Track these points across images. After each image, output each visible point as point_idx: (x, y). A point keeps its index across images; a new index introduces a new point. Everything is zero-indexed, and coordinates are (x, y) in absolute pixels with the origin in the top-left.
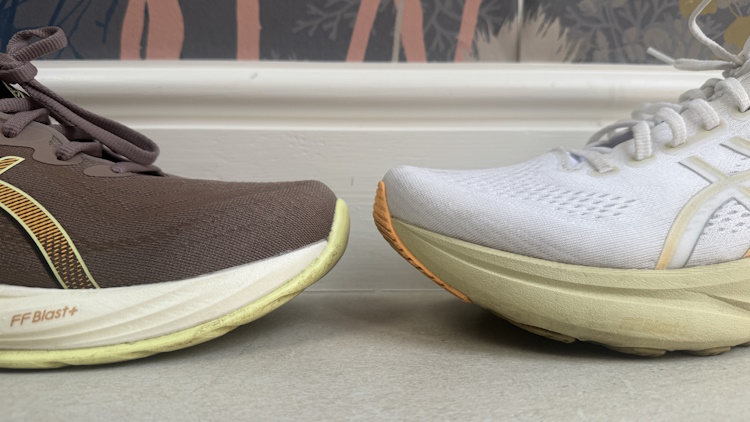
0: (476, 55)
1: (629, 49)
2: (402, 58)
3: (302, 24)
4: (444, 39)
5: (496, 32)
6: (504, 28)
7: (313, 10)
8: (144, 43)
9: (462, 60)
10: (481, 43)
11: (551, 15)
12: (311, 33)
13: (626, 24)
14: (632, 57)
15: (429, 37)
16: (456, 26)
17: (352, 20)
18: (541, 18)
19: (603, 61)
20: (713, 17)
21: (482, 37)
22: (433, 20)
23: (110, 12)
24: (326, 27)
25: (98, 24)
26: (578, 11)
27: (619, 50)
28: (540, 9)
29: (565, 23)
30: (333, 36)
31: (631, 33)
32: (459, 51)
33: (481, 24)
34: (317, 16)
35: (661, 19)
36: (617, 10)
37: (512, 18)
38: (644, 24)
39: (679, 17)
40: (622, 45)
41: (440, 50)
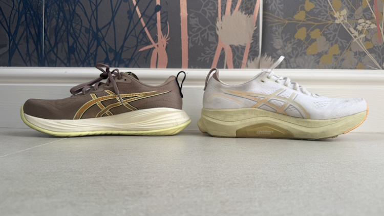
0: (247, 67)
1: (291, 64)
2: (227, 68)
3: (199, 58)
4: (238, 62)
5: (253, 60)
6: (255, 59)
7: (203, 55)
8: (157, 63)
9: (243, 68)
10: (249, 63)
11: (268, 56)
12: (202, 61)
13: (291, 57)
14: (292, 66)
15: (234, 62)
16: (241, 59)
17: (213, 57)
18: (266, 56)
19: (284, 68)
20: (317, 55)
21: (249, 61)
22: (235, 57)
23: (148, 55)
24: (206, 59)
25: (145, 58)
26: (277, 54)
27: (288, 65)
28: (266, 54)
29: (273, 57)
30: (208, 62)
31: (292, 60)
32: (243, 66)
33: (249, 58)
34: (203, 56)
35: (301, 56)
36: (288, 53)
37: (257, 56)
38: (296, 57)
39: (306, 55)
40: (289, 63)
41: (237, 65)
